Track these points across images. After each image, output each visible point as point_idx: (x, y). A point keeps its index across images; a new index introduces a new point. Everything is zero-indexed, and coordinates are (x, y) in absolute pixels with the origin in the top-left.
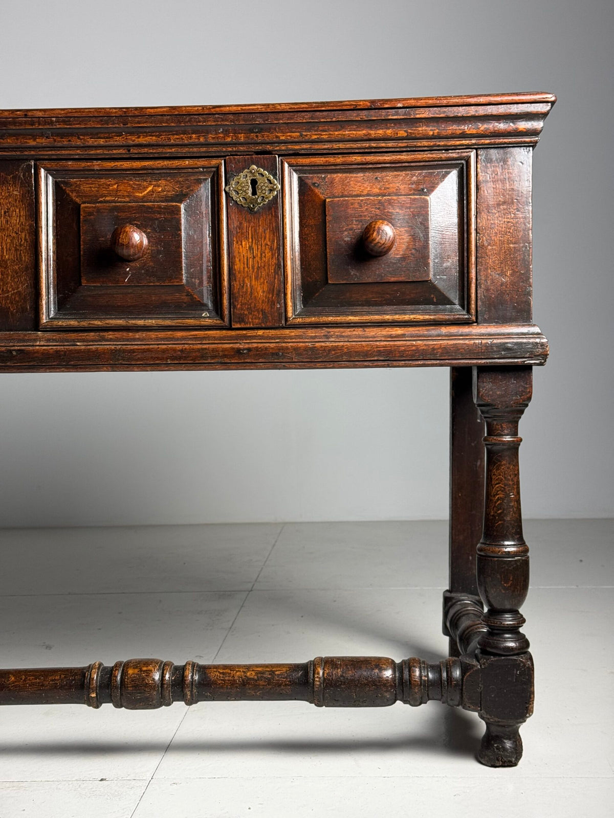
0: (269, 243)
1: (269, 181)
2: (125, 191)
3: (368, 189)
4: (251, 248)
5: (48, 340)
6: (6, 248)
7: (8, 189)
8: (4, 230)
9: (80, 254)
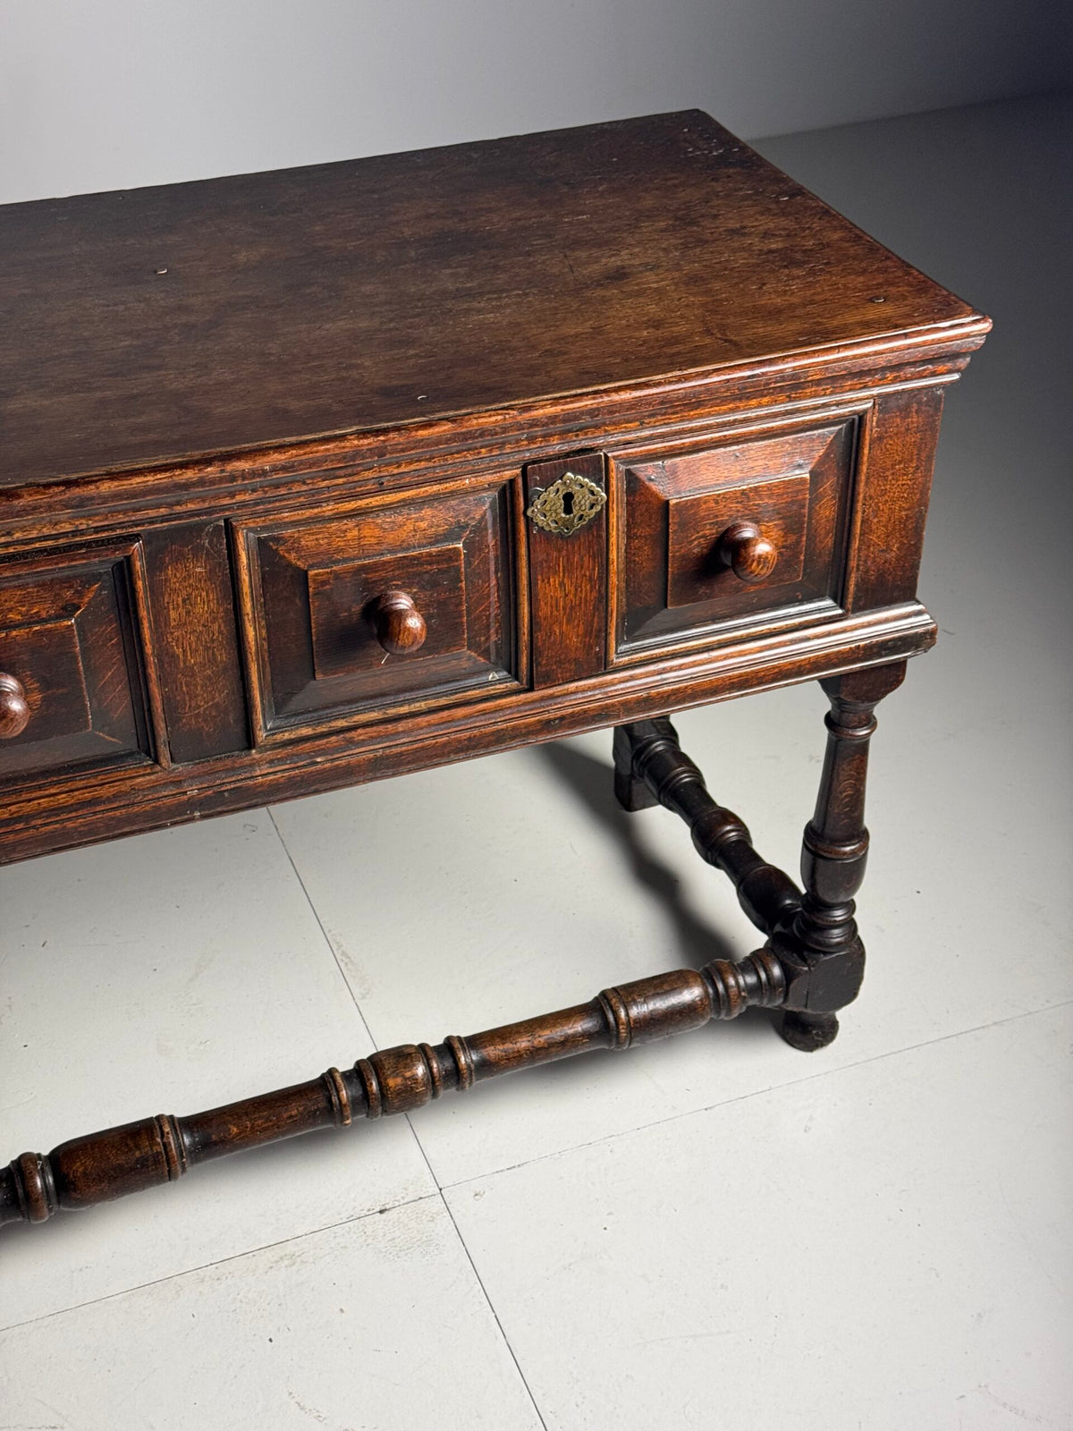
0: (588, 574)
1: (592, 493)
2: (371, 537)
3: (726, 474)
4: (562, 584)
5: (271, 762)
6: (190, 649)
7: (186, 567)
8: (185, 624)
9: (312, 639)
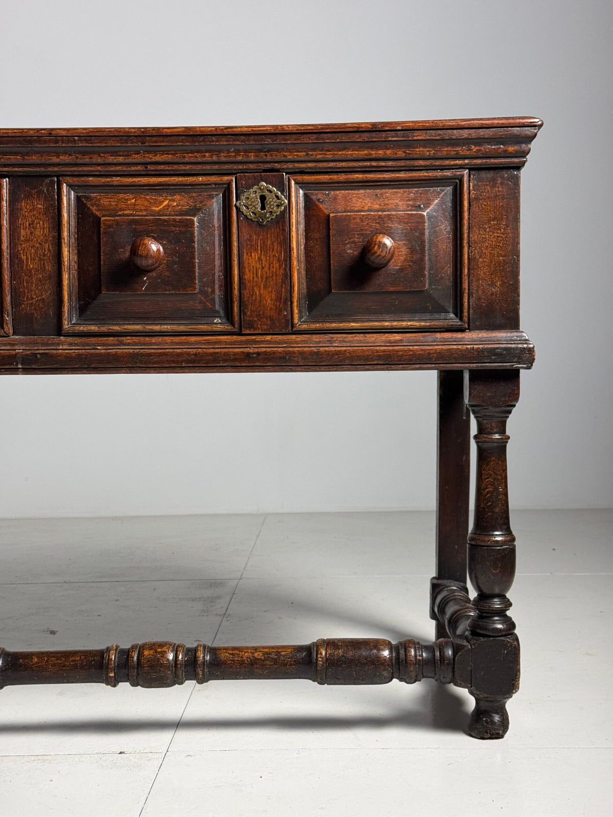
0: (277, 255)
1: (277, 197)
2: (142, 205)
3: (369, 205)
4: (260, 259)
5: (70, 344)
6: (31, 258)
7: (32, 203)
8: (29, 240)
9: (100, 263)
